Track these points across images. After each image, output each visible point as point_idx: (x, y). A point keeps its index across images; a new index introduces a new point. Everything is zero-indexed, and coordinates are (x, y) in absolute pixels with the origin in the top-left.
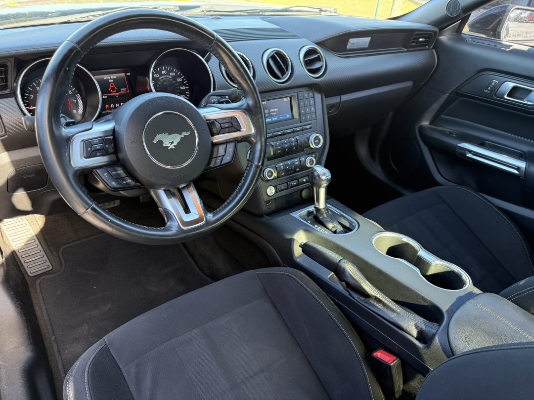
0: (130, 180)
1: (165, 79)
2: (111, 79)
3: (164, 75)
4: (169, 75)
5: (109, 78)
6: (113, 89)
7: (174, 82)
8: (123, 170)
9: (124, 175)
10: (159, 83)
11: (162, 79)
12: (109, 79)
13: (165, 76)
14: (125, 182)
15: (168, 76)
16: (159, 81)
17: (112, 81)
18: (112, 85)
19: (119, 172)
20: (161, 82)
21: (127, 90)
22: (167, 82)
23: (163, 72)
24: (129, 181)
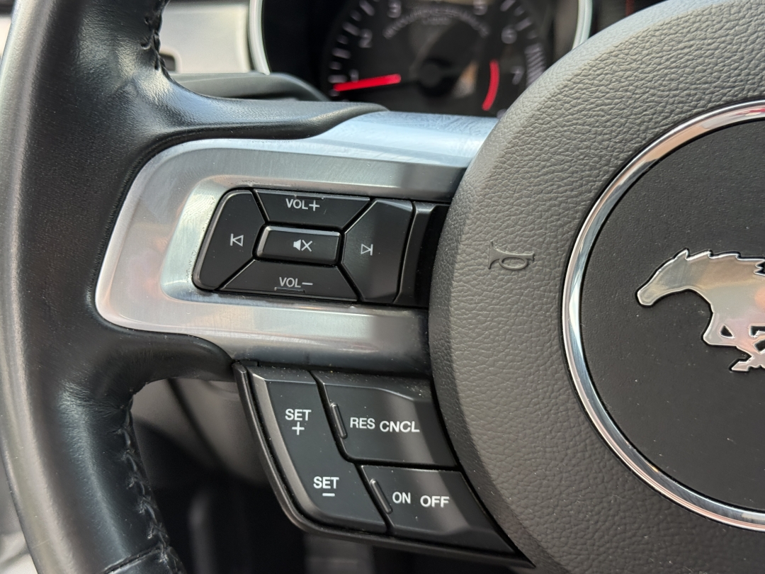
0: (444, 500)
8: (422, 424)
9: (419, 453)
14: (405, 498)
19: (397, 427)
24: (437, 500)
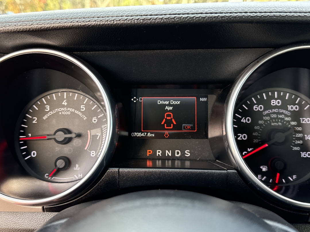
1: (274, 116)
2: (169, 105)
3: (276, 107)
4: (286, 109)
5: (167, 103)
6: (169, 123)
7: (293, 123)
10: (260, 122)
11: (268, 115)
12: (165, 105)
13: (275, 110)
15: (281, 111)
16: (262, 119)
17: (171, 108)
18: (169, 116)
20: (266, 121)
21: (193, 128)
22: (277, 122)
23: (274, 102)
